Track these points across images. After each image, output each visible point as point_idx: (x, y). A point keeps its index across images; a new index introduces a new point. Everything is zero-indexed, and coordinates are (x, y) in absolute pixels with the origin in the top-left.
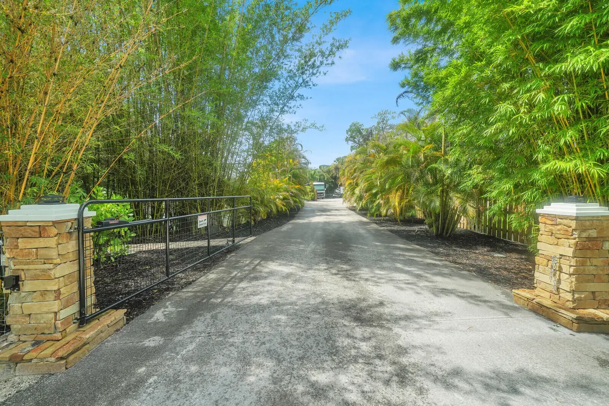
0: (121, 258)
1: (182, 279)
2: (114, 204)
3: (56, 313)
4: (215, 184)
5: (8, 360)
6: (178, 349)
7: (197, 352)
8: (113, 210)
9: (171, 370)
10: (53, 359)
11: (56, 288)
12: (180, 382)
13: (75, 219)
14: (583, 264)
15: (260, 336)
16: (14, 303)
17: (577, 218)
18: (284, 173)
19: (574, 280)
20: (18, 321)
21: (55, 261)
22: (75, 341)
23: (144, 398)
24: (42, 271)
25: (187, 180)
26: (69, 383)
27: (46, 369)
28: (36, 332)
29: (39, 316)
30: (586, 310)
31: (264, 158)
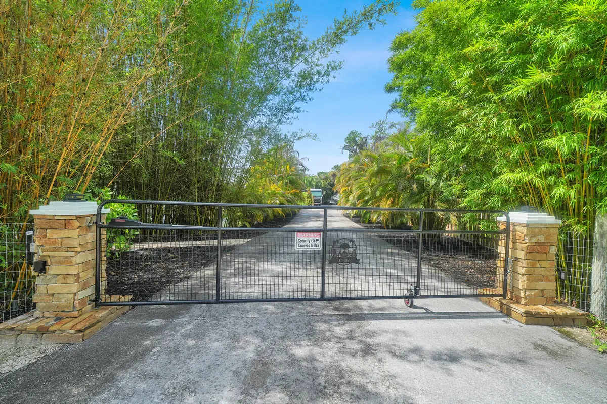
0: (124, 254)
1: (181, 274)
2: (120, 204)
3: (75, 294)
4: (214, 188)
5: (36, 330)
6: (177, 328)
7: (193, 331)
8: (119, 209)
9: (171, 344)
10: (73, 331)
11: (76, 272)
12: (179, 352)
13: (94, 215)
14: (533, 266)
15: (248, 320)
16: (41, 284)
17: (527, 226)
18: (281, 178)
19: (525, 279)
20: (43, 299)
21: (77, 250)
22: (90, 318)
23: (150, 362)
24: (66, 258)
25: (188, 184)
26: (86, 350)
27: (67, 339)
28: (57, 310)
29: (61, 296)
30: (535, 306)
31: (262, 164)
